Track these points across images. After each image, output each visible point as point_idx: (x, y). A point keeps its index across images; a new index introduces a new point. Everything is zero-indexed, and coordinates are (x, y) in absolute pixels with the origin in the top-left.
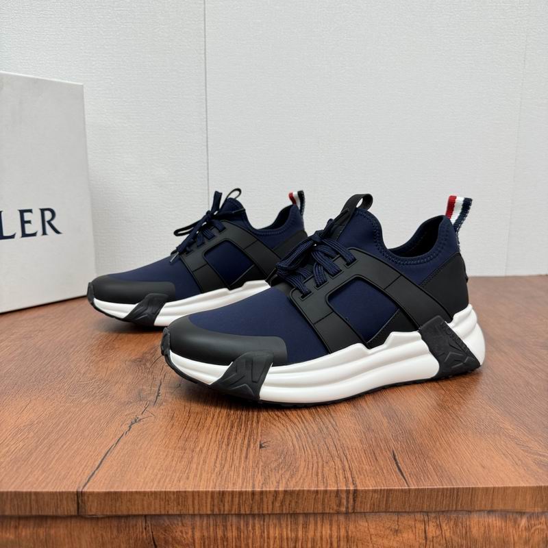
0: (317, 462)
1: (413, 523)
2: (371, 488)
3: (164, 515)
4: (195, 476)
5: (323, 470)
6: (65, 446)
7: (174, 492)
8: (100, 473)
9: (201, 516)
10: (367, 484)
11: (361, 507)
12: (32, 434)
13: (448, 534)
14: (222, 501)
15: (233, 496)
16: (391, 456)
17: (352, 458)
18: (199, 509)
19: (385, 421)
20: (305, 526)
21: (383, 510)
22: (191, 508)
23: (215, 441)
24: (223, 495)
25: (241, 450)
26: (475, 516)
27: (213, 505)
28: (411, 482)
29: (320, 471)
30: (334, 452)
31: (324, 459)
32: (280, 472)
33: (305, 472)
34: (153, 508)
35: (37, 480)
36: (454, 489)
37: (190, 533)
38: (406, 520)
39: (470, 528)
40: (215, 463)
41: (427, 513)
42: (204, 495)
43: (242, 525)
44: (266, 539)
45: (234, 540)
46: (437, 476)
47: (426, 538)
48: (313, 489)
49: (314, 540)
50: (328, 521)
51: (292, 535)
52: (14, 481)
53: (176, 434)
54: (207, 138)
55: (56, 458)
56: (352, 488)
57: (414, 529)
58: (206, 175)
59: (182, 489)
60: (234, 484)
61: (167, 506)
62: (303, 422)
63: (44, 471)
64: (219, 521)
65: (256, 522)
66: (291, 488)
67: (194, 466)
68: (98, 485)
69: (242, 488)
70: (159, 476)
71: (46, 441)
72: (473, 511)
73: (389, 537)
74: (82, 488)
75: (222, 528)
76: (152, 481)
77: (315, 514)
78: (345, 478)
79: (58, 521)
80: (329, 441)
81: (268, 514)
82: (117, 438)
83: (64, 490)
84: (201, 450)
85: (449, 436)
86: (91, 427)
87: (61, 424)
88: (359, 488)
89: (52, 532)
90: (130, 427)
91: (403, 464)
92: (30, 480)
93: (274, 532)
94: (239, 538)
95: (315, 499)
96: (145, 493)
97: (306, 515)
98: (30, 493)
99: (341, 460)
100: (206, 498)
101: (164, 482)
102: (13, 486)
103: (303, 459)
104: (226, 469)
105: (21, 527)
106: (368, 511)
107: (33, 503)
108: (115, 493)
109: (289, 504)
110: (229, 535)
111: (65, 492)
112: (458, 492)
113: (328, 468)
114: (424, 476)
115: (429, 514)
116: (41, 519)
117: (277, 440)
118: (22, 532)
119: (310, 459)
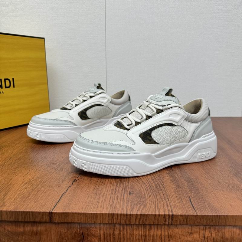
0: (155, 202)
1: (199, 230)
2: (180, 214)
3: (88, 223)
4: (101, 206)
5: (158, 205)
6: (44, 192)
7: (92, 214)
8: (59, 204)
9: (103, 224)
10: (178, 212)
11: (175, 222)
12: (30, 186)
13: (214, 235)
14: (113, 218)
15: (118, 215)
16: (189, 200)
17: (171, 200)
18: (103, 221)
19: (186, 183)
20: (150, 230)
21: (185, 224)
22: (99, 220)
23: (110, 191)
24: (113, 215)
25: (121, 195)
26: (227, 228)
27: (109, 220)
28: (198, 212)
29: (157, 206)
30: (163, 197)
31: (158, 200)
32: (139, 205)
33: (150, 206)
34: (82, 220)
35: (33, 206)
36: (218, 215)
37: (99, 231)
38: (195, 229)
39: (225, 233)
40: (110, 201)
41: (205, 226)
42: (105, 215)
43: (121, 229)
44: (132, 235)
45: (118, 235)
46: (210, 209)
47: (204, 237)
48: (153, 214)
49: (153, 236)
50: (160, 228)
51: (144, 234)
52: (23, 206)
53: (92, 187)
54: (106, 54)
55: (40, 197)
56: (171, 214)
57: (199, 233)
58: (105, 71)
59: (95, 212)
60: (118, 210)
61: (89, 219)
62: (149, 183)
63: (35, 202)
64: (111, 226)
65: (128, 227)
66: (144, 213)
67: (101, 202)
68: (59, 210)
69: (122, 212)
70: (85, 206)
71: (36, 189)
72: (226, 226)
73: (187, 236)
74: (51, 210)
75: (112, 229)
76: (82, 208)
77: (154, 225)
78: (168, 209)
79: (42, 224)
80: (161, 192)
81: (133, 224)
82: (67, 188)
83: (44, 211)
84: (104, 194)
85: (215, 190)
86: (56, 183)
87: (43, 181)
88: (174, 214)
89: (39, 229)
90: (73, 183)
91: (194, 204)
92: (29, 206)
93: (136, 232)
94: (120, 234)
95: (154, 218)
96: (79, 214)
97: (150, 225)
98: (30, 212)
99: (166, 201)
100: (106, 216)
101: (87, 209)
102: (22, 209)
103: (149, 200)
104: (114, 203)
105: (25, 226)
106: (178, 224)
107: (31, 216)
108: (66, 213)
109: (143, 220)
110: (116, 233)
111: (45, 212)
112: (219, 217)
113: (160, 204)
114: (204, 209)
115: (206, 226)
116: (34, 223)
117: (137, 191)
118: (26, 228)
119: (152, 200)
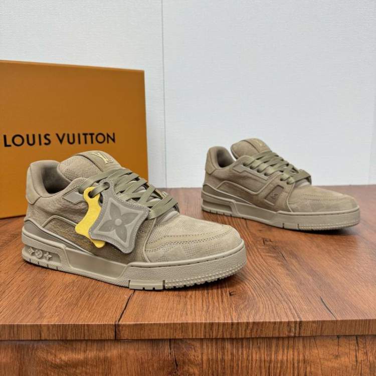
0: (271, 304)
2: (311, 320)
8: (127, 313)
10: (307, 317)
14: (211, 329)
15: (219, 326)
16: (320, 300)
17: (294, 302)
18: (196, 335)
21: (320, 335)
24: (212, 325)
27: (206, 332)
28: (337, 316)
29: (274, 310)
30: (281, 298)
31: (275, 302)
32: (247, 310)
33: (264, 310)
34: (165, 335)
35: (87, 317)
42: (200, 325)
46: (354, 312)
52: (72, 318)
56: (298, 320)
59: (185, 322)
62: (255, 280)
67: (189, 307)
68: (128, 320)
69: (224, 320)
71: (86, 293)
74: (117, 322)
76: (164, 316)
77: (273, 338)
78: (292, 314)
83: (106, 323)
91: (329, 305)
92: (82, 317)
95: (274, 327)
96: (160, 324)
98: (84, 325)
99: (286, 303)
101: (172, 317)
102: (72, 321)
103: (261, 302)
106: (309, 335)
107: (86, 331)
108: (141, 324)
109: (256, 332)
112: (369, 322)
113: (279, 308)
114: (345, 313)
117: (240, 290)
119: (265, 302)
